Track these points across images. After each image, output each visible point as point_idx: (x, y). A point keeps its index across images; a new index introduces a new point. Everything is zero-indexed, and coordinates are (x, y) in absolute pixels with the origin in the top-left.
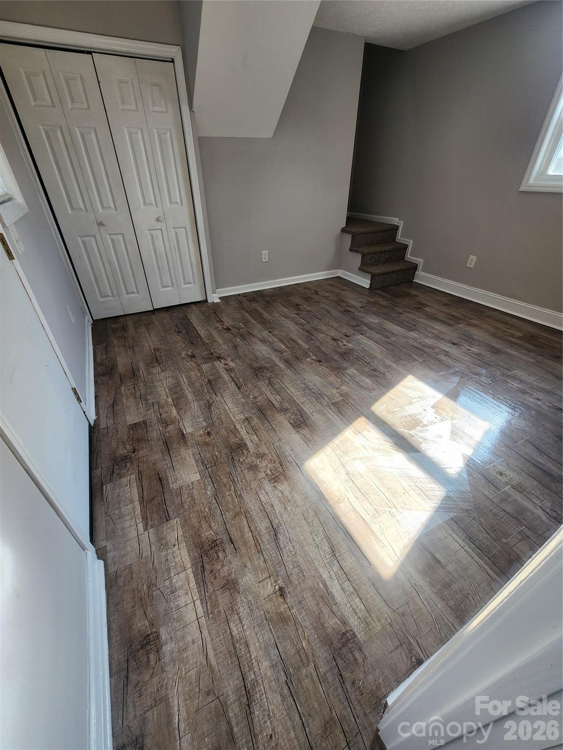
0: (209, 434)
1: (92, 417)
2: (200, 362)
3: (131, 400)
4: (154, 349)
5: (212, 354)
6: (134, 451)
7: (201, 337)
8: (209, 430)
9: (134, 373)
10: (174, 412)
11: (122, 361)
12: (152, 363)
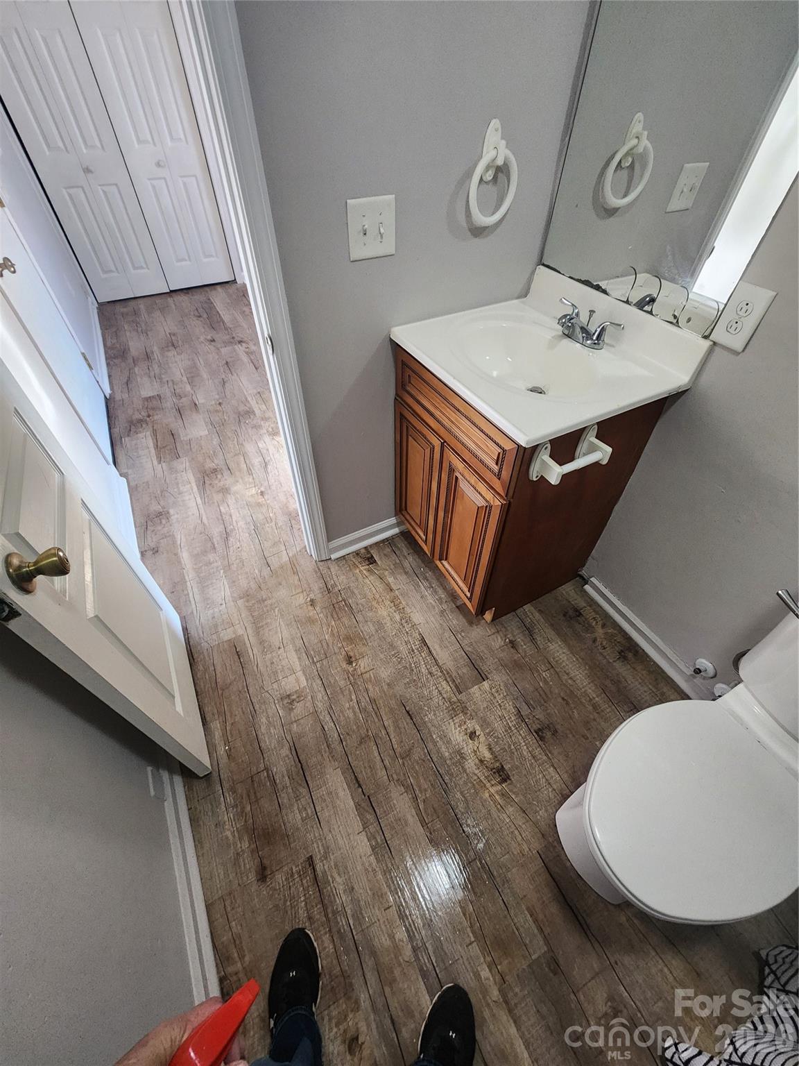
0: (220, 404)
1: (108, 391)
2: (219, 346)
3: (146, 379)
4: (170, 334)
5: (233, 338)
6: (149, 416)
7: (223, 322)
8: (221, 401)
9: (148, 356)
10: (188, 388)
11: (135, 345)
12: (167, 347)
